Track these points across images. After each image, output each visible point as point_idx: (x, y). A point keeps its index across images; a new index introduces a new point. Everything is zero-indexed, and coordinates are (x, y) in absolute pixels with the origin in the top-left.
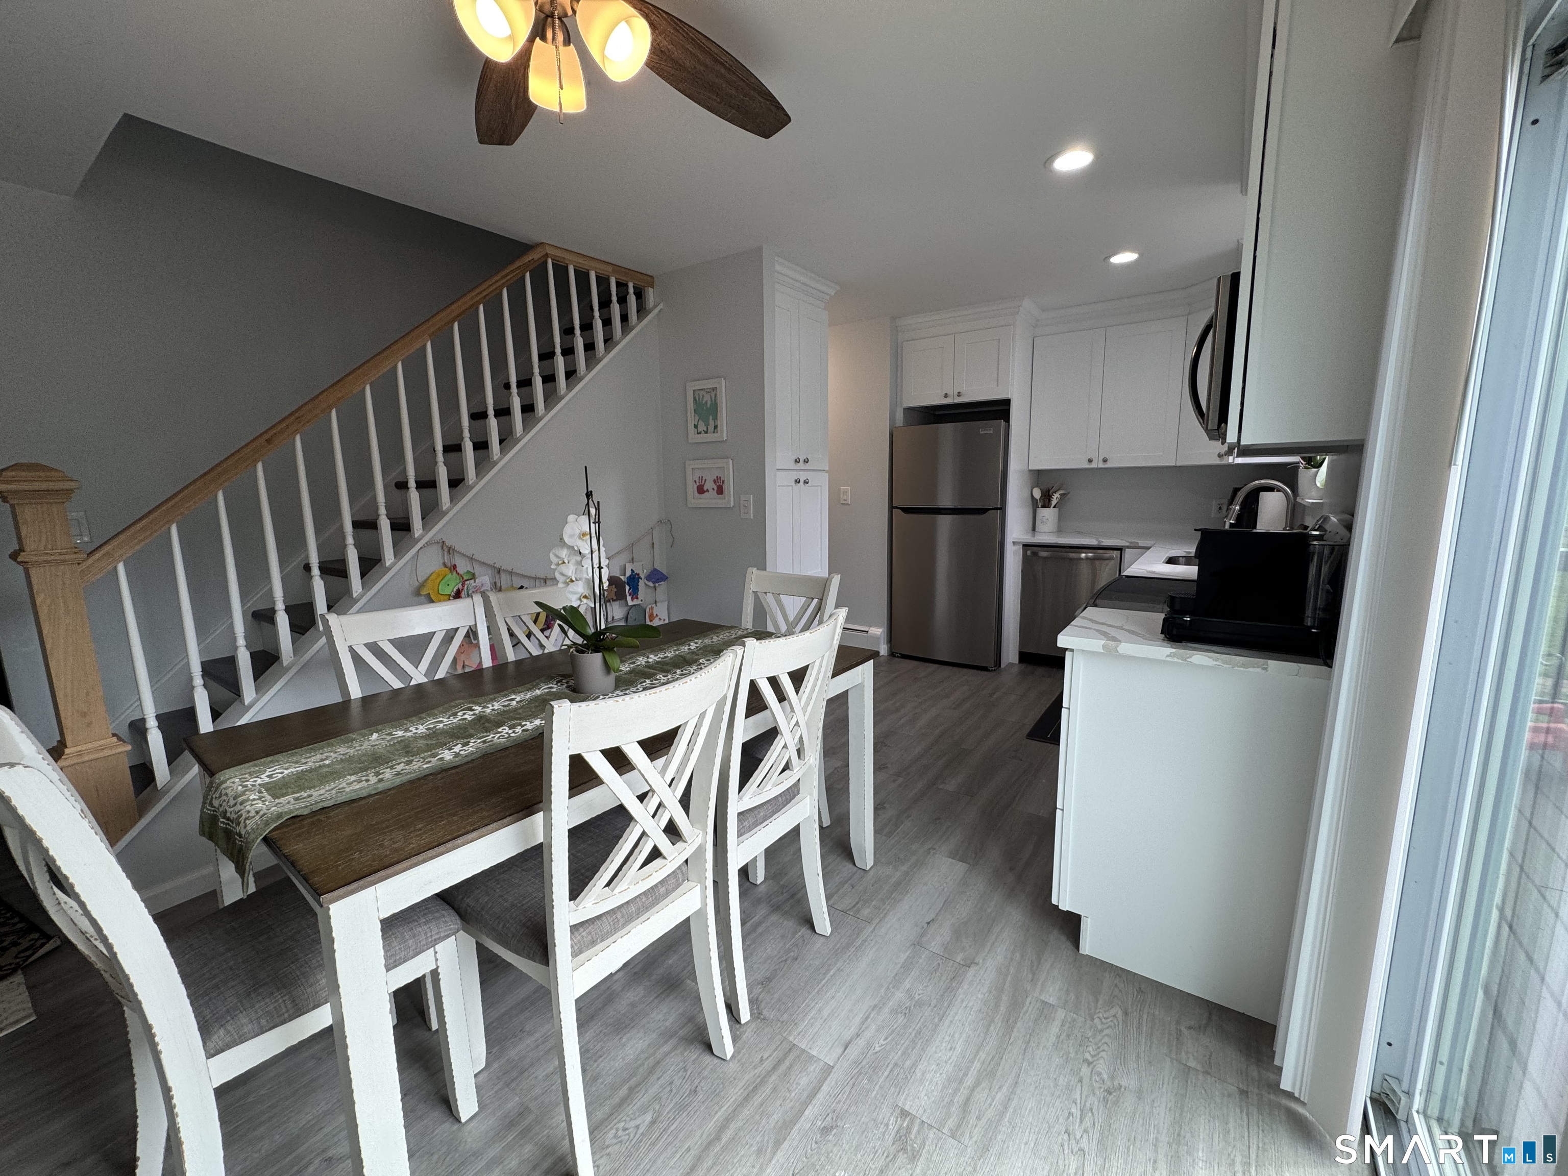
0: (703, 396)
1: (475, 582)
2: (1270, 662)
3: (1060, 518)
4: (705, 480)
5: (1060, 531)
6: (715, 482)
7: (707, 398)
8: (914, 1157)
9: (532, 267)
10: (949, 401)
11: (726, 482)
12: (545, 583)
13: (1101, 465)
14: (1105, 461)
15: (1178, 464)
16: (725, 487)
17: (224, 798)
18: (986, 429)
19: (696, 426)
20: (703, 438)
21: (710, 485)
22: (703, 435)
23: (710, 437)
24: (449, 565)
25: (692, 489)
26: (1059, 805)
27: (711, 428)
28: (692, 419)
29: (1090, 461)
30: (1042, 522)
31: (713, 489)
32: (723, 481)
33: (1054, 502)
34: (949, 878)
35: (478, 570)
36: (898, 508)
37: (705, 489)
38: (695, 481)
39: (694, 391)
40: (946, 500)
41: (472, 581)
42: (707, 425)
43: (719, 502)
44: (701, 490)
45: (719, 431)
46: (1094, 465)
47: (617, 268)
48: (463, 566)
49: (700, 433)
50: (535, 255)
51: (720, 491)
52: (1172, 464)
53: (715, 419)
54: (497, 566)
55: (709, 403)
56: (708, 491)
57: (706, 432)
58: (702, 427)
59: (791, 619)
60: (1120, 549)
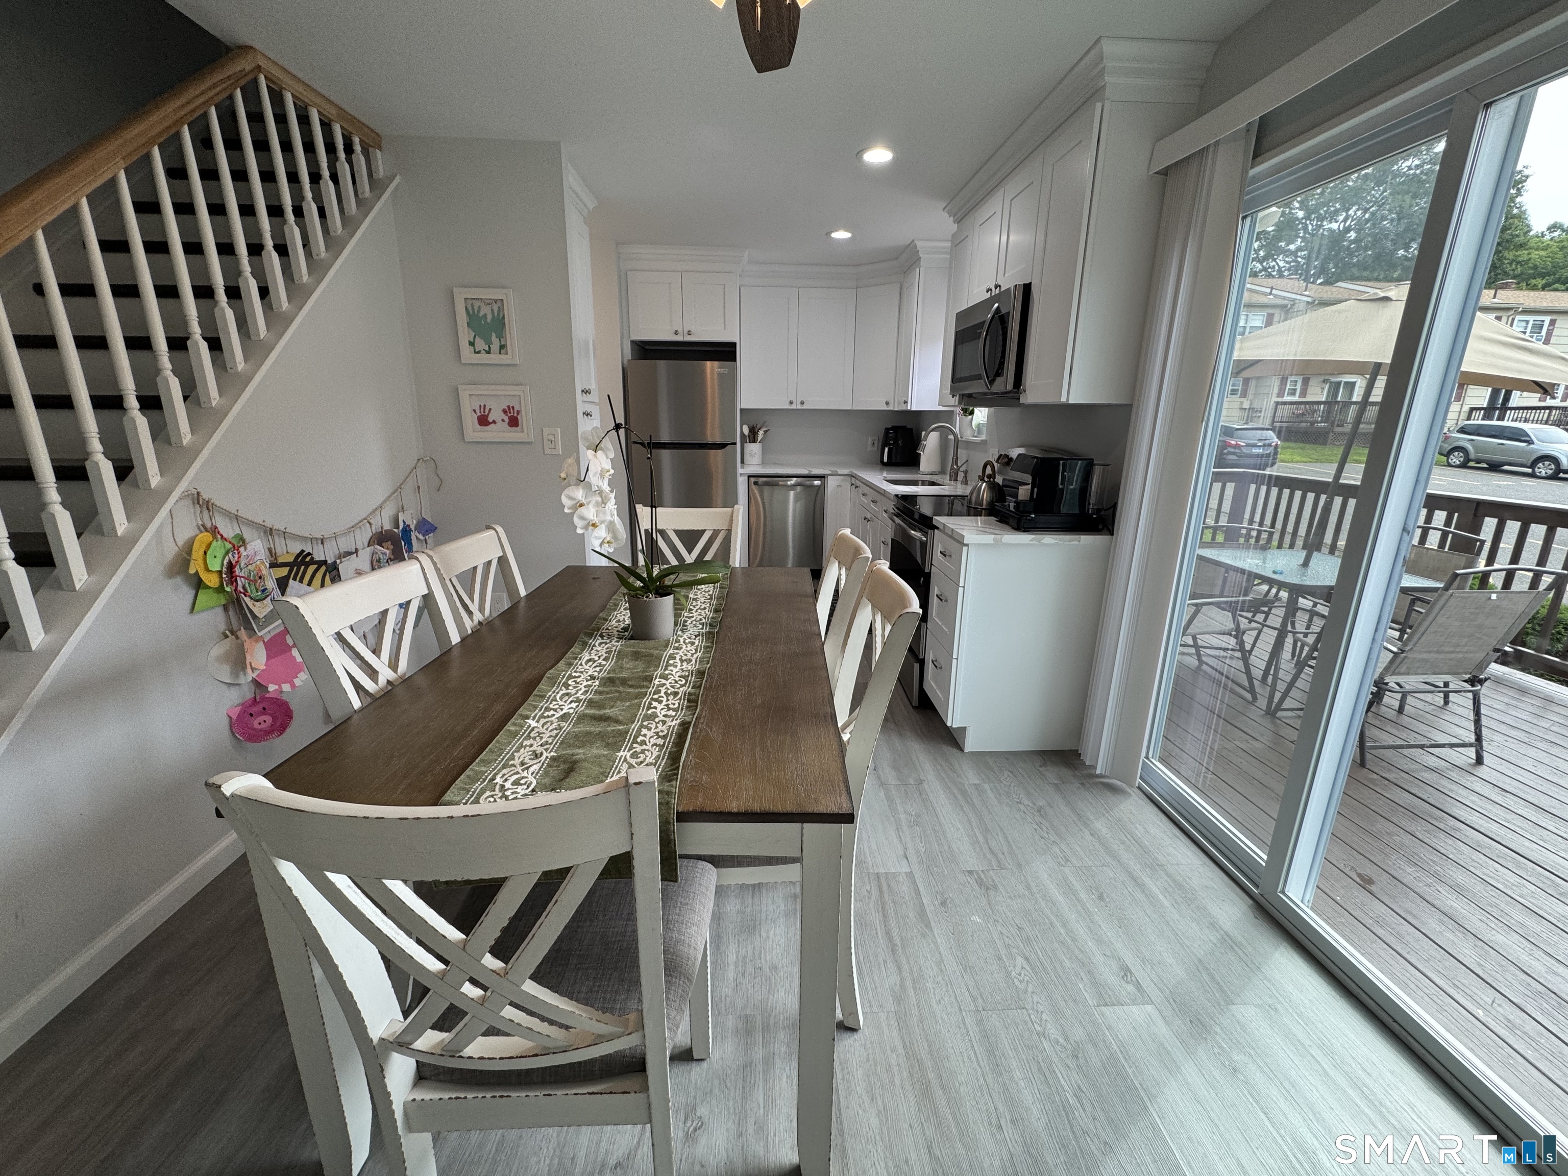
0: (479, 307)
1: (245, 549)
3: (764, 452)
4: (490, 410)
5: (763, 463)
6: (505, 412)
7: (485, 310)
8: (995, 888)
9: (243, 82)
10: (679, 338)
11: (523, 412)
12: (322, 543)
13: (799, 407)
14: (802, 403)
15: (854, 408)
16: (522, 419)
18: (711, 368)
19: (472, 344)
20: (483, 358)
21: (496, 415)
22: (484, 355)
23: (494, 358)
24: (209, 525)
25: (470, 420)
27: (495, 347)
28: (465, 335)
29: (791, 403)
30: (751, 455)
31: (503, 420)
32: (518, 412)
33: (759, 439)
35: (247, 534)
36: (635, 443)
37: (490, 419)
38: (475, 411)
39: (466, 299)
40: (665, 435)
41: (243, 548)
42: (489, 343)
43: (513, 435)
44: (483, 421)
45: (509, 351)
46: (794, 407)
47: (344, 115)
48: (228, 530)
49: (479, 352)
50: (245, 64)
51: (514, 422)
52: (849, 408)
53: (500, 336)
54: (268, 524)
55: (489, 317)
56: (494, 422)
57: (489, 352)
58: (480, 344)
60: (822, 477)
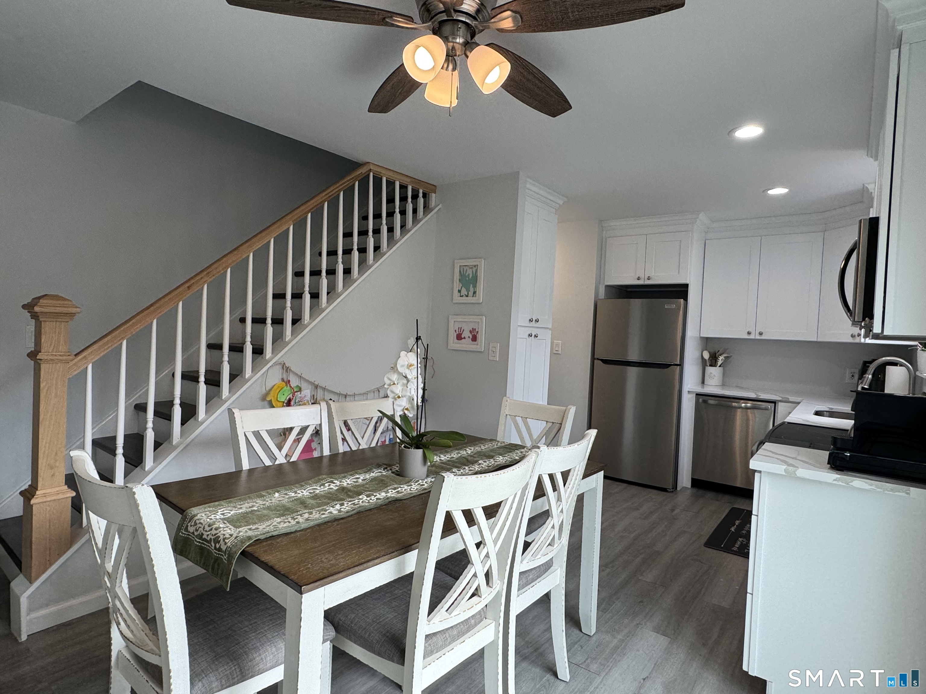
0: (467, 270)
1: (300, 394)
2: (912, 489)
3: (724, 375)
4: (464, 330)
5: (724, 385)
6: (471, 332)
7: (470, 272)
9: (359, 179)
10: (641, 282)
11: (479, 333)
12: (346, 398)
13: (758, 337)
14: (761, 334)
15: (819, 340)
16: (479, 336)
17: (199, 525)
18: (671, 305)
19: (459, 291)
20: (465, 300)
21: (466, 334)
22: (464, 298)
23: (470, 299)
24: (285, 380)
25: (453, 336)
26: (749, 590)
27: (471, 293)
28: (457, 286)
29: (749, 333)
30: (710, 377)
31: (469, 337)
32: (477, 332)
33: (720, 362)
34: (656, 647)
35: (304, 385)
36: (598, 359)
37: (463, 336)
38: (455, 331)
39: (460, 266)
40: (633, 356)
41: (299, 393)
42: (468, 291)
43: (472, 347)
44: (459, 337)
45: (477, 296)
46: (752, 337)
47: (414, 180)
48: (294, 382)
49: (462, 296)
50: (363, 170)
51: (474, 339)
52: (816, 340)
53: (475, 287)
54: (316, 383)
55: (471, 276)
56: (464, 338)
57: (467, 296)
58: (464, 292)
59: (535, 437)
60: (774, 402)
